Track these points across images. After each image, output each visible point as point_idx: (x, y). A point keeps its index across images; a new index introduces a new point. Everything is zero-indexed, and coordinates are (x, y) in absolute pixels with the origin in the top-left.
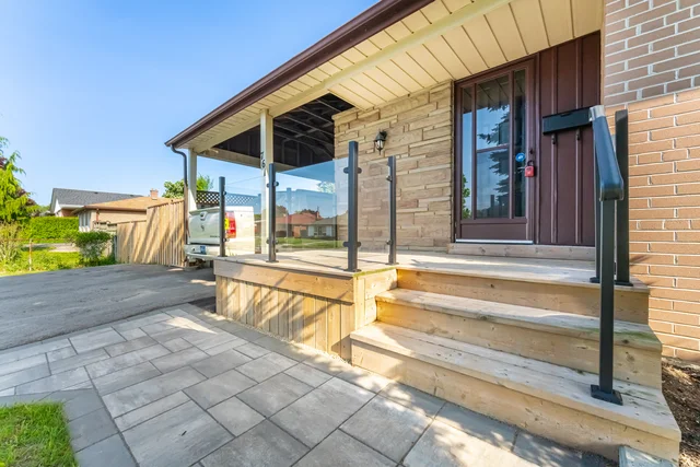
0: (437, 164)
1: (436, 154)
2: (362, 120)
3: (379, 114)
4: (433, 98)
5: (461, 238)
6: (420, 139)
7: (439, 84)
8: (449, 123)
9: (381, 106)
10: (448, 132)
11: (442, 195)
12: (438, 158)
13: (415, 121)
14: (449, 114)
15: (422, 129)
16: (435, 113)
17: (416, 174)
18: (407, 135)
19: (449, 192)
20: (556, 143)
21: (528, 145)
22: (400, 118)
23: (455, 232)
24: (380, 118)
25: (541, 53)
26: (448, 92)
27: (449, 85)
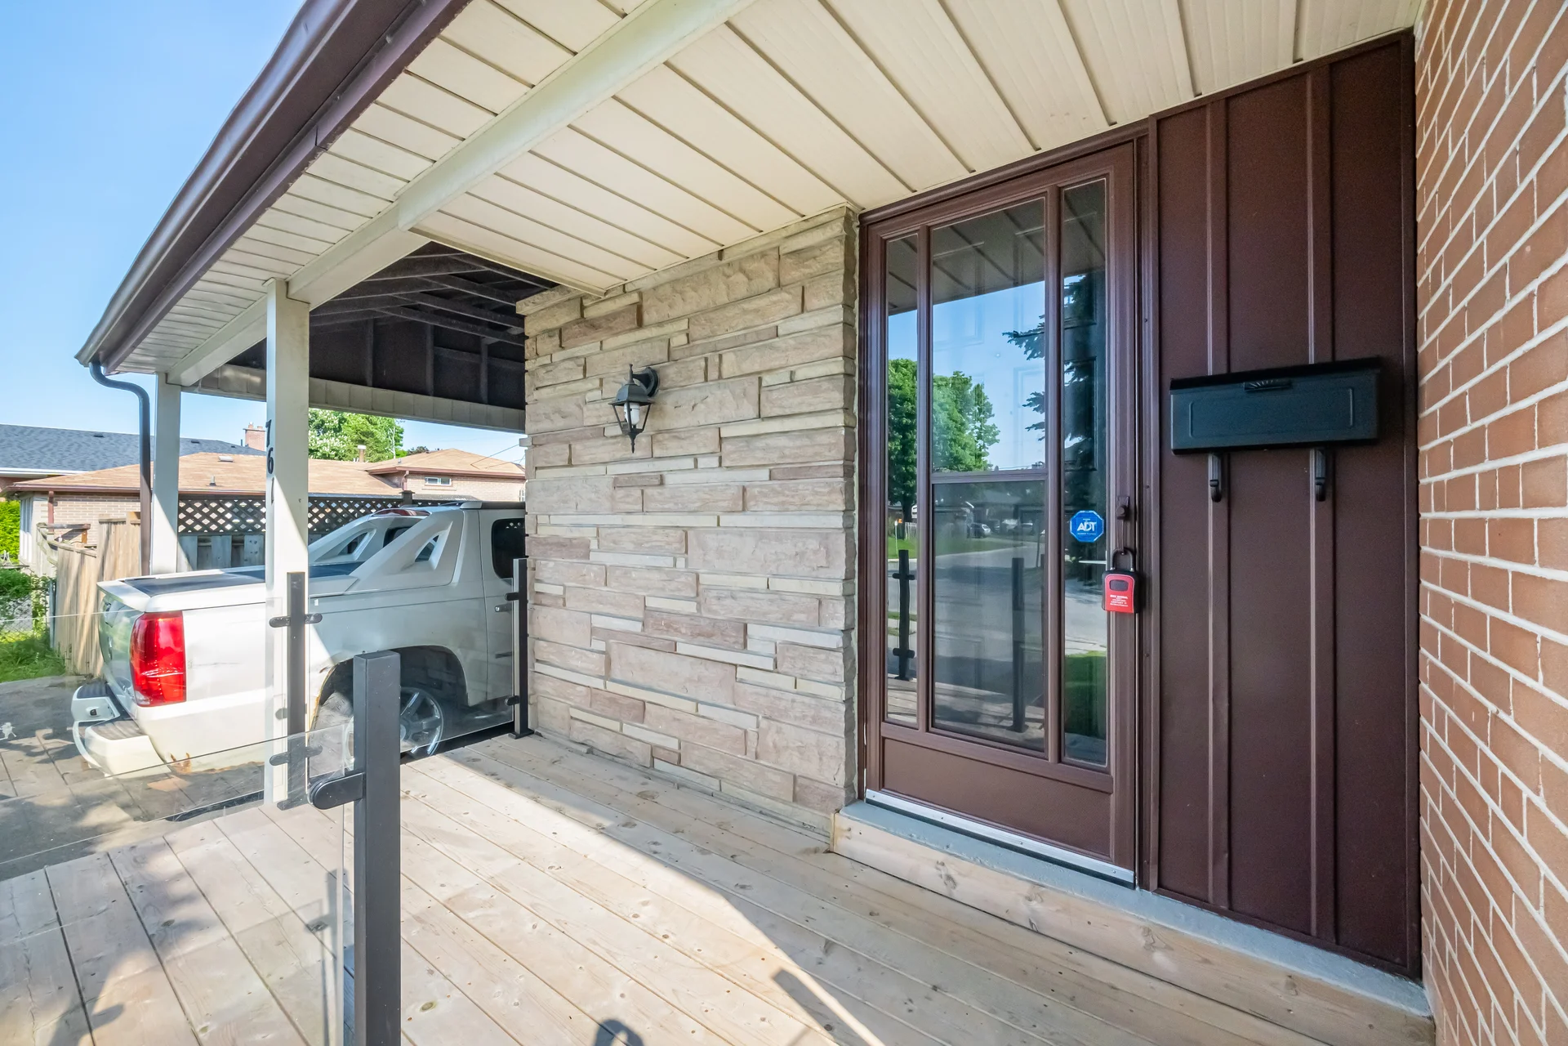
0: (803, 507)
1: (799, 471)
2: (593, 325)
3: (639, 309)
4: (793, 274)
5: (882, 786)
6: (751, 412)
7: (812, 224)
8: (838, 367)
9: (646, 285)
10: (838, 398)
11: (817, 625)
12: (803, 485)
13: (737, 345)
14: (838, 332)
15: (759, 375)
16: (798, 324)
17: (741, 532)
18: (716, 393)
19: (838, 616)
20: (1224, 492)
21: (1113, 488)
22: (696, 332)
23: (863, 763)
24: (640, 324)
25: (1161, 120)
26: (836, 255)
27: (837, 229)
